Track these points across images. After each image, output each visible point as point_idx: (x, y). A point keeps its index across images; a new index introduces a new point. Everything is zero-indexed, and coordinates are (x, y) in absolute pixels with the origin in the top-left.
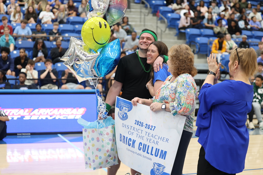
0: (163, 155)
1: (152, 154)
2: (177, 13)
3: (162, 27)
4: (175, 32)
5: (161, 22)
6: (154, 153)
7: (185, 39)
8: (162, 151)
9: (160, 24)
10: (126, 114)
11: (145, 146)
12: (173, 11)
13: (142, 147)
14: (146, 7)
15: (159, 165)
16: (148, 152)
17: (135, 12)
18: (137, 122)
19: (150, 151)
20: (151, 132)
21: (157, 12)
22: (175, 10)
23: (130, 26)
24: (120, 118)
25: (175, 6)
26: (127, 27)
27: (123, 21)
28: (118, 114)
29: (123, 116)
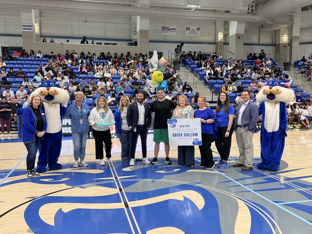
0: (196, 135)
1: (191, 136)
2: (204, 71)
3: (197, 79)
4: (203, 81)
5: (196, 77)
6: (192, 135)
7: (208, 85)
8: (195, 133)
9: (195, 78)
10: (175, 124)
11: (187, 134)
12: (202, 71)
13: (186, 135)
14: (188, 68)
15: (196, 139)
16: (189, 136)
17: (182, 71)
18: (181, 126)
19: (190, 135)
20: (189, 128)
21: (194, 71)
22: (203, 70)
23: (180, 79)
24: (172, 127)
25: (203, 68)
26: (179, 80)
27: (177, 77)
28: (170, 126)
29: (173, 126)
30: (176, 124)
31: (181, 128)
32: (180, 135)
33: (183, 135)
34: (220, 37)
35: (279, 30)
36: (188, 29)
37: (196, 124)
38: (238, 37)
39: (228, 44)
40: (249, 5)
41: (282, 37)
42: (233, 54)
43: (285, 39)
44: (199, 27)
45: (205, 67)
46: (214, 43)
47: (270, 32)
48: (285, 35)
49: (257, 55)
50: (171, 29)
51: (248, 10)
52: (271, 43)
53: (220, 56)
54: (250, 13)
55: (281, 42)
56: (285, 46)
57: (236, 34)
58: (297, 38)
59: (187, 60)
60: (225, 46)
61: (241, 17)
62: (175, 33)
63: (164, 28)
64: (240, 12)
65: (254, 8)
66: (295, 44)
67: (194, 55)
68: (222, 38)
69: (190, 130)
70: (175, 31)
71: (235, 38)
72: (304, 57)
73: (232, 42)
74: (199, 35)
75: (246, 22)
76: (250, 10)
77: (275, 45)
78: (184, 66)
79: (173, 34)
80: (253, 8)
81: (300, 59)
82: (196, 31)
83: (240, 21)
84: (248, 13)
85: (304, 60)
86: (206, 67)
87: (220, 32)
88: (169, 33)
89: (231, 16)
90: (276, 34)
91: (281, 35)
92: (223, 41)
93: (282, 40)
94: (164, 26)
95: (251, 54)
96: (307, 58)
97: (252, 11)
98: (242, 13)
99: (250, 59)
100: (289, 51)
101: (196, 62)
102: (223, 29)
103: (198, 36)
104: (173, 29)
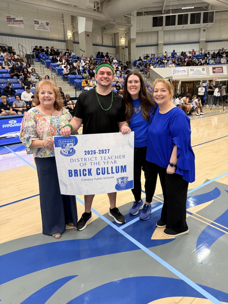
0: (124, 169)
1: (112, 173)
4: (61, 76)
6: (114, 171)
7: (68, 81)
8: (122, 167)
9: (53, 73)
11: (103, 169)
12: (58, 66)
13: (101, 171)
15: (122, 178)
16: (108, 173)
17: (37, 66)
18: (87, 152)
19: (110, 171)
20: (107, 155)
21: (49, 66)
22: (60, 65)
23: (37, 74)
24: (65, 155)
25: (59, 63)
26: (35, 74)
27: (32, 71)
28: (61, 153)
29: (69, 152)
30: (75, 148)
31: (88, 156)
32: (87, 172)
33: (94, 172)
34: (70, 35)
35: (118, 33)
36: (36, 22)
37: (123, 146)
38: (87, 35)
39: (78, 43)
40: (95, 2)
41: (121, 39)
42: (84, 52)
43: (123, 41)
44: (48, 22)
45: (60, 62)
46: (64, 41)
47: (111, 35)
48: (123, 38)
49: (104, 55)
50: (17, 21)
51: (95, 7)
52: (112, 45)
53: (72, 53)
54: (96, 10)
55: (120, 45)
56: (123, 48)
57: (85, 32)
58: (134, 40)
59: (41, 55)
60: (74, 44)
61: (89, 13)
62: (22, 25)
63: (9, 19)
64: (87, 8)
65: (100, 5)
66: (133, 46)
67: (48, 50)
68: (71, 36)
69: (110, 160)
70: (23, 23)
71: (84, 36)
72: (140, 57)
73: (82, 40)
74: (49, 30)
75: (93, 20)
76: (96, 7)
77: (115, 47)
78: (37, 61)
79: (21, 27)
80: (98, 6)
81: (137, 59)
82: (46, 26)
83: (88, 18)
84: (95, 10)
85: (140, 60)
86: (62, 62)
87: (69, 30)
88: (16, 26)
89: (80, 11)
90: (115, 37)
91: (120, 38)
92: (72, 39)
93: (121, 42)
94: (10, 16)
95: (99, 53)
96: (142, 58)
97: (98, 8)
98: (88, 9)
99: (99, 57)
100: (127, 52)
101: (51, 57)
102: (71, 26)
103: (48, 32)
104: (20, 21)
